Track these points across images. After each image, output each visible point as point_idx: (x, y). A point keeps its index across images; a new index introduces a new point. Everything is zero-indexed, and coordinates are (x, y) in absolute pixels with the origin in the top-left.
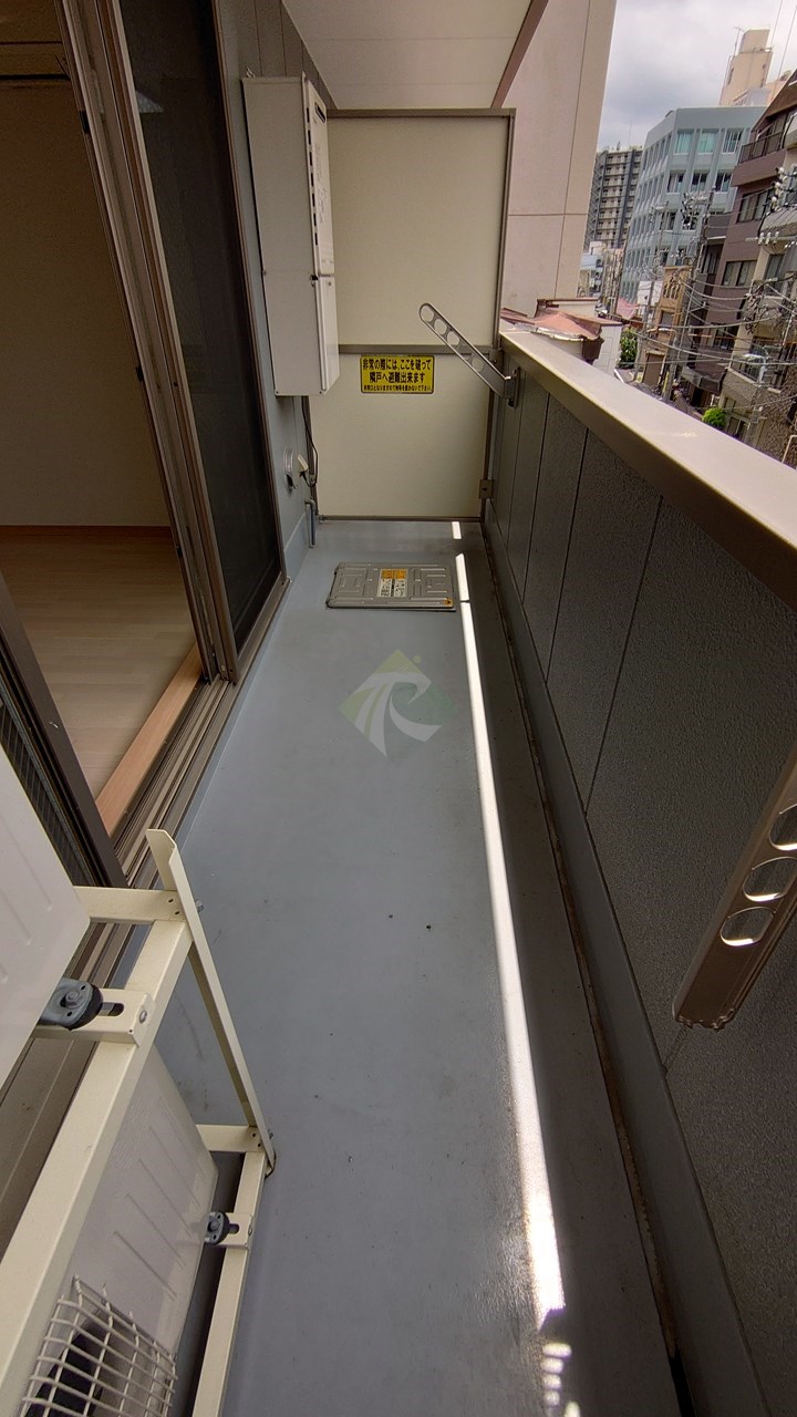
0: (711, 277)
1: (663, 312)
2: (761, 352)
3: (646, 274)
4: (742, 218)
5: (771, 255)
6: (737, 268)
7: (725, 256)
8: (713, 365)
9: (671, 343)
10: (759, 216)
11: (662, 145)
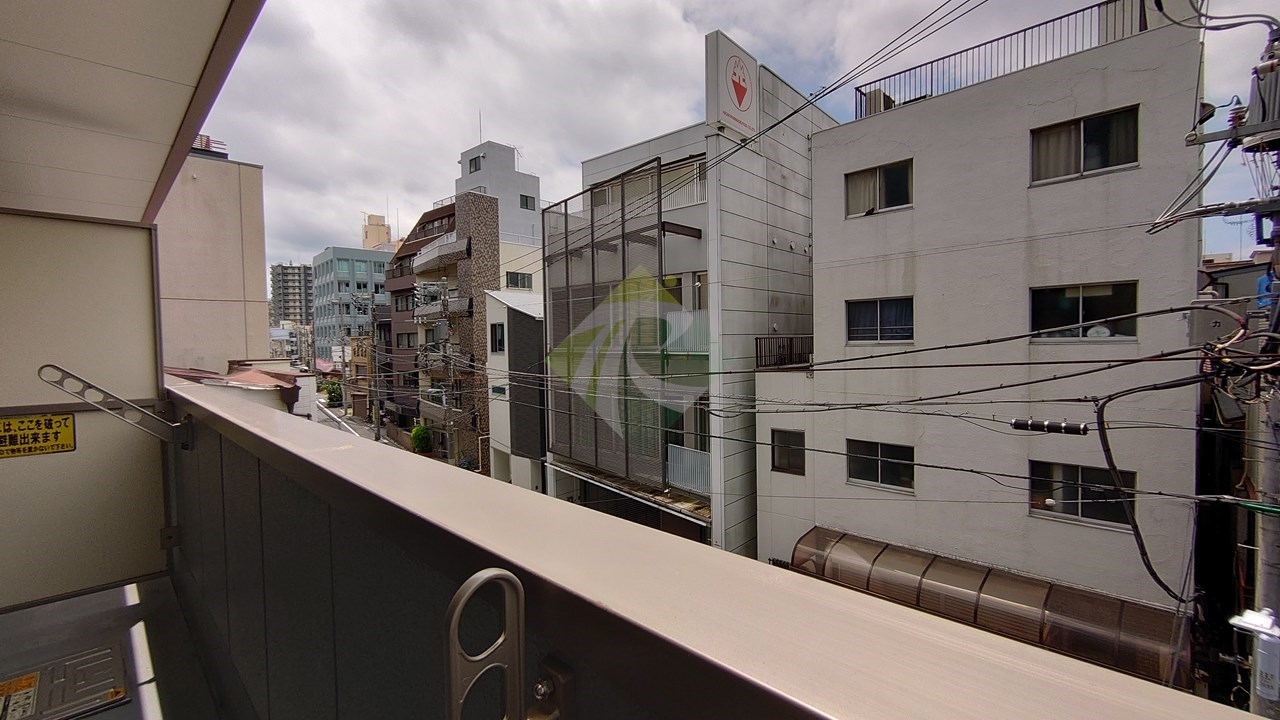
0: (388, 343)
1: (357, 366)
2: (439, 387)
3: (335, 342)
4: (399, 309)
5: (426, 330)
6: (405, 338)
7: (395, 331)
8: (408, 397)
9: (370, 386)
10: (410, 308)
11: (326, 266)
